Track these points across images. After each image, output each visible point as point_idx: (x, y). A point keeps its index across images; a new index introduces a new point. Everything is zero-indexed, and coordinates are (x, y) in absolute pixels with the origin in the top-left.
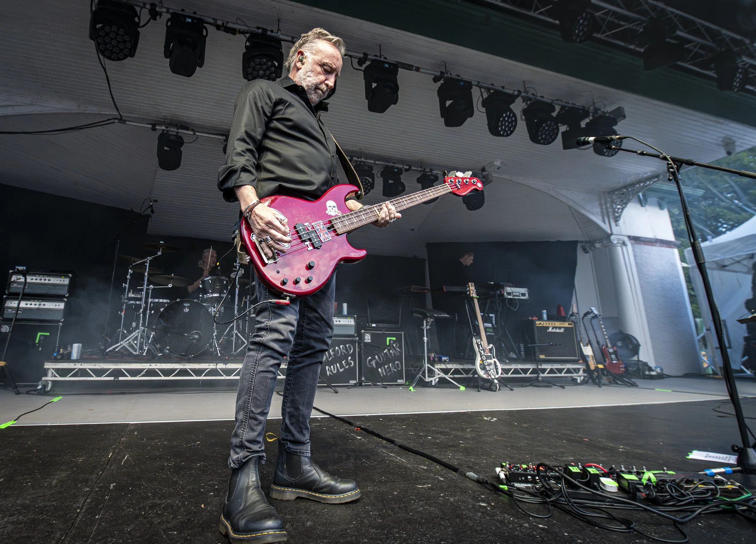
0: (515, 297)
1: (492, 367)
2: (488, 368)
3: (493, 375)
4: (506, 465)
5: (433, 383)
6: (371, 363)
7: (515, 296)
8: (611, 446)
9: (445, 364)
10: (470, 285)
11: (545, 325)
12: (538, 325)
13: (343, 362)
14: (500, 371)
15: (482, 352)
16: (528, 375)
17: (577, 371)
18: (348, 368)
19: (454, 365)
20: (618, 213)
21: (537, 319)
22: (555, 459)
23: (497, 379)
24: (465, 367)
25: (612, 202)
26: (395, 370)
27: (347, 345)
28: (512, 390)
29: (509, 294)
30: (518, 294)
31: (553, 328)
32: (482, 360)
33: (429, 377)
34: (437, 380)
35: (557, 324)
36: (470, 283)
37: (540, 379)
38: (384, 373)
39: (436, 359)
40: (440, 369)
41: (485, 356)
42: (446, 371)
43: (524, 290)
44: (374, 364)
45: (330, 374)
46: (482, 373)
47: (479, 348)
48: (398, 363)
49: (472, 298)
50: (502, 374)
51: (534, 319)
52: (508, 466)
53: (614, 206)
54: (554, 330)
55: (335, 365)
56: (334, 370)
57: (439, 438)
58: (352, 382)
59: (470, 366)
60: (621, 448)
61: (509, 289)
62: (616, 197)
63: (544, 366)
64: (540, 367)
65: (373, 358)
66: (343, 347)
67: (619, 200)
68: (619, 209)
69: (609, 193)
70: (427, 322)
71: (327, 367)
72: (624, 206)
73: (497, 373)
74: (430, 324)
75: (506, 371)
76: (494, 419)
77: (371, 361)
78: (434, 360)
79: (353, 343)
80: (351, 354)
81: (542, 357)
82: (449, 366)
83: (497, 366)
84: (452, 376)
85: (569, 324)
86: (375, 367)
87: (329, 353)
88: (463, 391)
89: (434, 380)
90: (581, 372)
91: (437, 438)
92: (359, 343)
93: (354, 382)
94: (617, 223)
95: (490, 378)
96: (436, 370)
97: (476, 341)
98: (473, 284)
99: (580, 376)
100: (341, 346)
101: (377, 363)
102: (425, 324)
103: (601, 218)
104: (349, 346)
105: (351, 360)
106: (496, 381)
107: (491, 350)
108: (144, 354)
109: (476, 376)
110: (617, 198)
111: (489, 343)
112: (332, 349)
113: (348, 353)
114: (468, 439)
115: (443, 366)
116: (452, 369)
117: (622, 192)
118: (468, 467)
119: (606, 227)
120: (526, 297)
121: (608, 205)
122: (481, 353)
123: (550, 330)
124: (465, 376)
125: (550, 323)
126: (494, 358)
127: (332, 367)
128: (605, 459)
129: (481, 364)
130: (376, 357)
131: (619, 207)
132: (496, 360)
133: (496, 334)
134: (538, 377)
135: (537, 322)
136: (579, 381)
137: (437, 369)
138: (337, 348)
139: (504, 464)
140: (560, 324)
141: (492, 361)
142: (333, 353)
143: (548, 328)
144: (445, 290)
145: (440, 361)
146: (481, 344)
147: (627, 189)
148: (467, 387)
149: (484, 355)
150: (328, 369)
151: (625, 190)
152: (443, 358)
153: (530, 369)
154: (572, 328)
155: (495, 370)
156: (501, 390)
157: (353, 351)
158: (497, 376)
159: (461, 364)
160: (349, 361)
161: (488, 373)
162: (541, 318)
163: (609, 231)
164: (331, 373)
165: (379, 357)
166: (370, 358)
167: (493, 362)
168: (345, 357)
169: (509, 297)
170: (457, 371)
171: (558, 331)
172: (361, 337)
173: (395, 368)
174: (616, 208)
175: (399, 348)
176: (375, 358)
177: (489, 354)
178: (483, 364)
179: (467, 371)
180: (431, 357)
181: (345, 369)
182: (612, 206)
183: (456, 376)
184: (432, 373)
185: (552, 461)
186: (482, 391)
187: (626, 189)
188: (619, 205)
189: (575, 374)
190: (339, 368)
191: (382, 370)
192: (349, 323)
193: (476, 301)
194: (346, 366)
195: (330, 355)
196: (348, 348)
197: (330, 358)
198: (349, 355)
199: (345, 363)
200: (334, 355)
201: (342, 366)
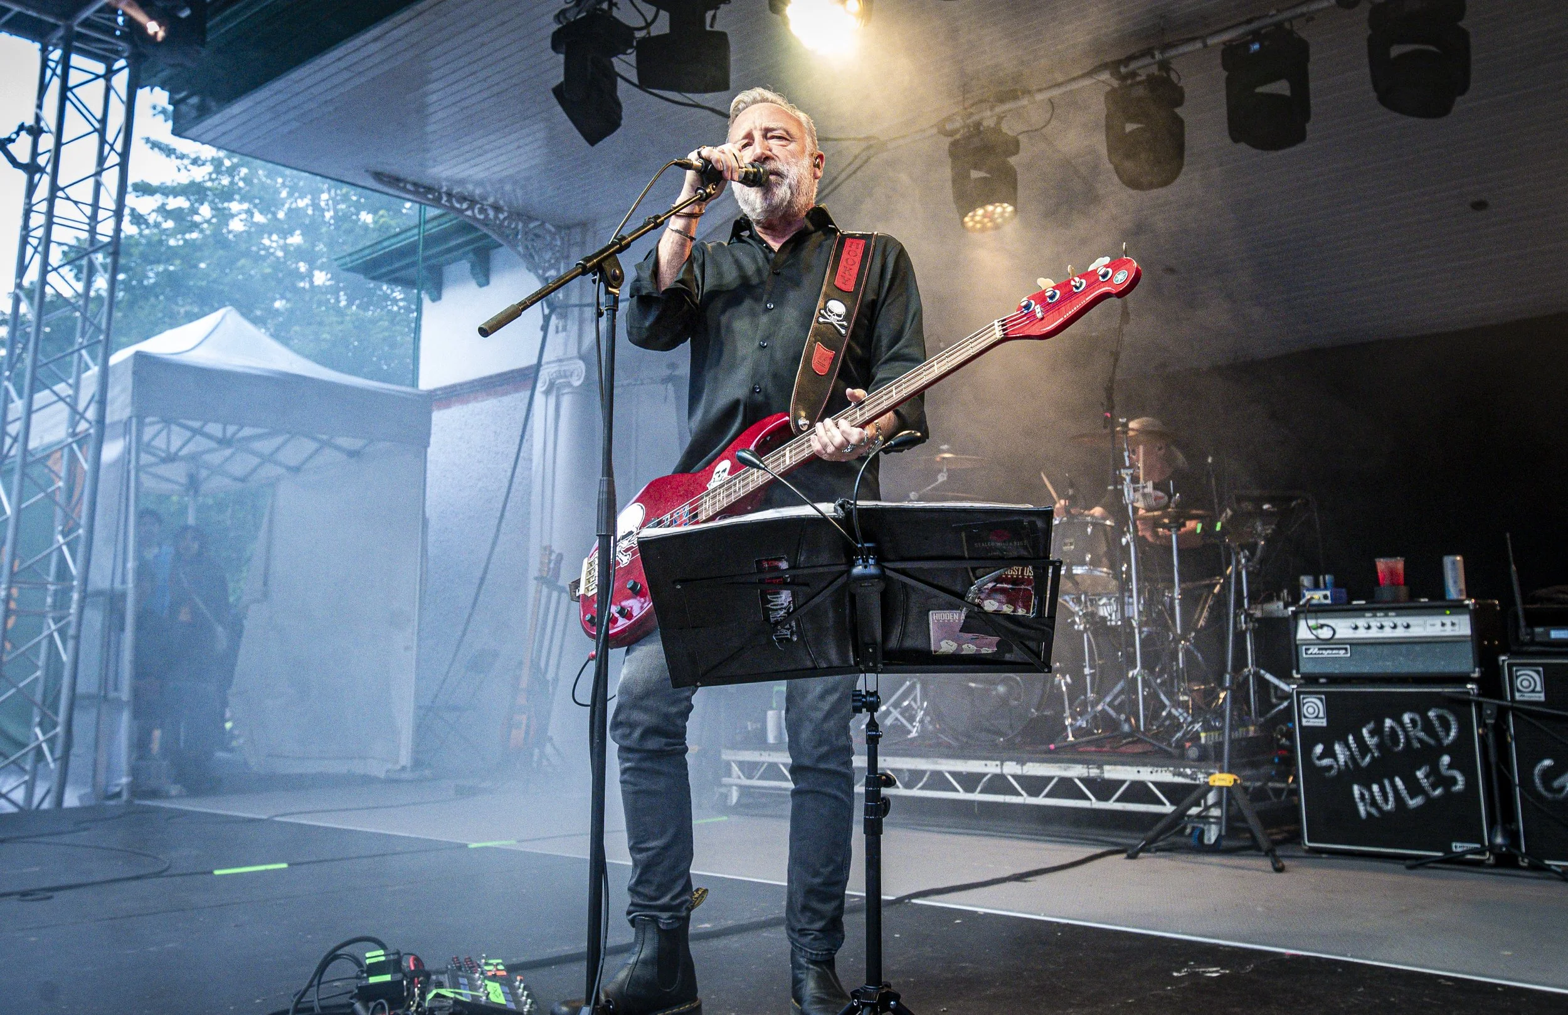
6: (1556, 784)
13: (1420, 774)
18: (1439, 798)
27: (1431, 714)
44: (1566, 789)
45: (1368, 814)
55: (1387, 783)
56: (1386, 800)
58: (1463, 848)
65: (1563, 766)
66: (1413, 721)
71: (1356, 790)
79: (1459, 705)
80: (1448, 746)
87: (1359, 740)
93: (1473, 847)
100: (1406, 718)
104: (1440, 718)
105: (1450, 766)
112: (1371, 725)
113: (1439, 740)
127: (1375, 788)
138: (1388, 722)
142: (1375, 740)
150: (1362, 796)
157: (1460, 730)
160: (1445, 772)
164: (1373, 811)
166: (1547, 762)
168: (1428, 755)
172: (1496, 681)
181: (1429, 800)
190: (1404, 793)
192: (1448, 631)
194: (1434, 789)
195: (1364, 748)
196: (1436, 723)
197: (1363, 757)
198: (1441, 750)
199: (1427, 777)
200: (1379, 746)
201: (1414, 788)
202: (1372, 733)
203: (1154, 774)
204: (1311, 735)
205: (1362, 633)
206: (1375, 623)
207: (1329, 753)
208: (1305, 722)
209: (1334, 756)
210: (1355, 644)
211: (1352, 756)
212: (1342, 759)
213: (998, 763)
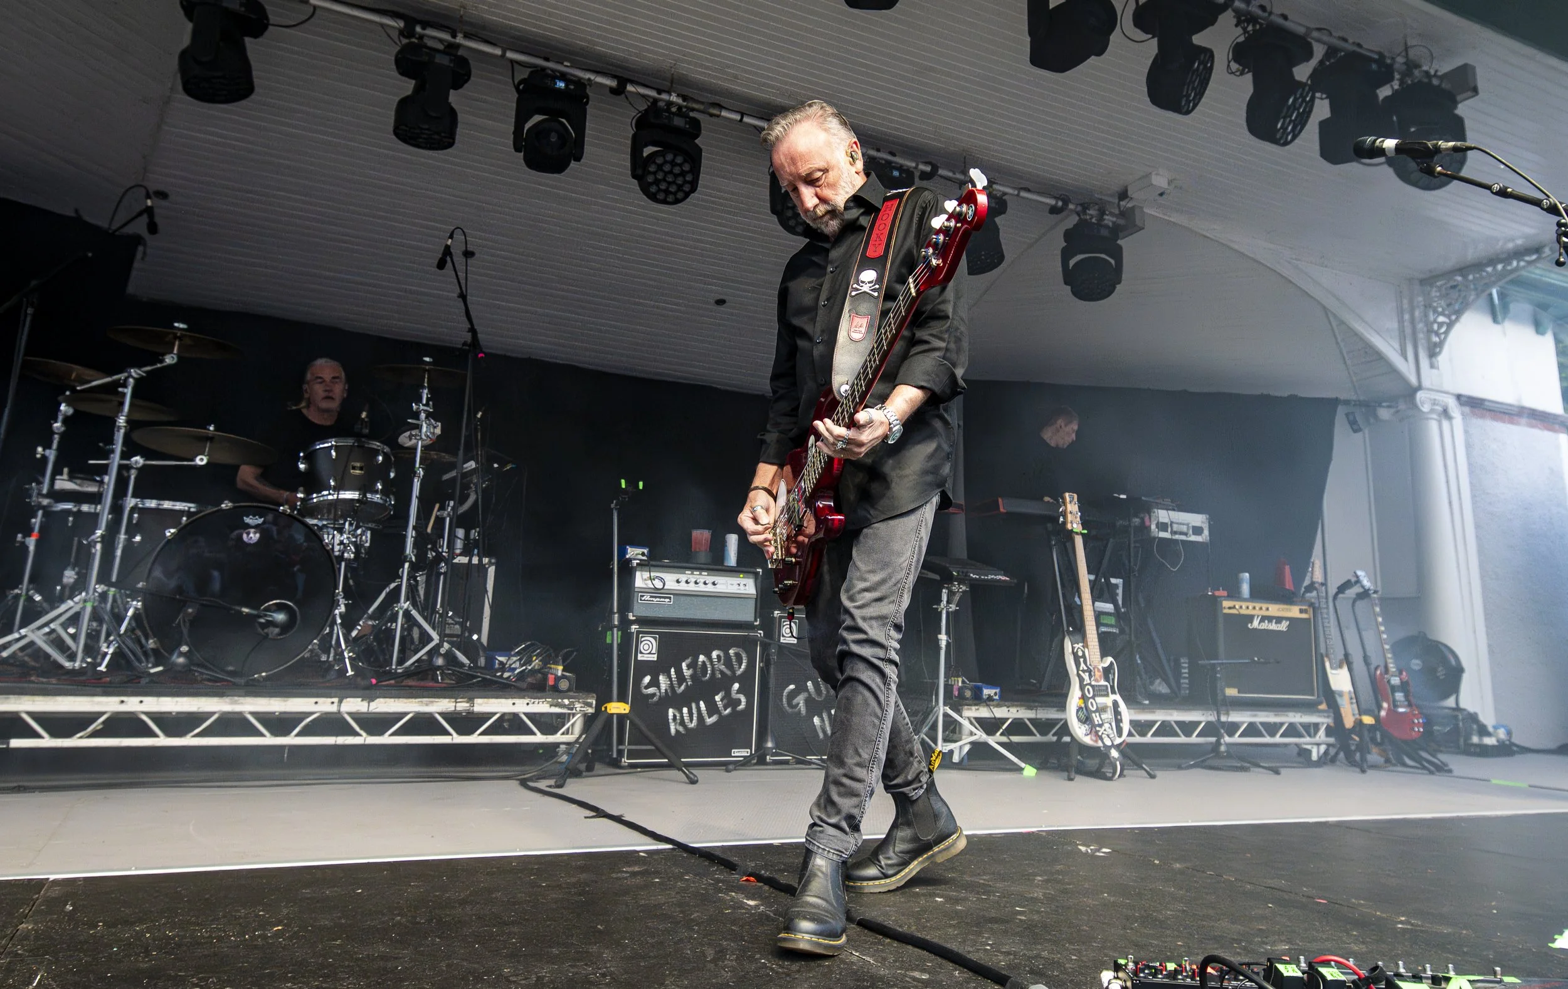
0: (1177, 537)
1: (1109, 716)
2: (1096, 719)
3: (1109, 737)
4: (1126, 965)
5: (956, 758)
6: (795, 701)
7: (1175, 533)
8: (1379, 918)
9: (988, 706)
10: (1068, 499)
11: (1244, 612)
12: (1226, 611)
13: (718, 698)
14: (1126, 727)
15: (1086, 676)
16: (1194, 739)
17: (1311, 729)
18: (729, 715)
19: (1013, 710)
20: (1437, 334)
21: (1225, 593)
22: (1245, 948)
23: (1117, 747)
24: (1039, 716)
25: (1428, 306)
27: (731, 651)
28: (1152, 777)
29: (1163, 527)
30: (1184, 529)
31: (1263, 619)
32: (1083, 697)
33: (945, 740)
34: (967, 748)
35: (1274, 609)
36: (1067, 495)
37: (1223, 748)
39: (968, 694)
40: (976, 719)
41: (1093, 686)
42: (990, 726)
43: (1197, 519)
44: (802, 703)
45: (678, 730)
46: (1080, 731)
47: (1078, 665)
49: (1070, 534)
50: (1130, 734)
51: (1217, 593)
52: (1131, 966)
53: (1432, 317)
54: (1265, 626)
55: (694, 705)
56: (691, 720)
57: (965, 899)
58: (739, 753)
59: (1052, 714)
60: (1401, 922)
61: (1163, 515)
62: (1438, 294)
63: (1235, 717)
64: (1223, 719)
65: (801, 687)
66: (718, 656)
67: (1443, 303)
68: (1441, 325)
69: (1423, 282)
70: (951, 594)
71: (671, 712)
72: (1453, 317)
73: (1120, 732)
74: (957, 598)
75: (1140, 727)
76: (1104, 850)
77: (793, 695)
78: (961, 696)
79: (747, 644)
80: (739, 676)
81: (1232, 692)
82: (1000, 712)
83: (1120, 714)
84: (1004, 739)
85: (1301, 611)
86: (803, 710)
87: (679, 672)
88: (1029, 779)
89: (959, 749)
90: (1322, 732)
91: (957, 901)
92: (765, 647)
93: (745, 752)
94: (1434, 359)
95: (1100, 744)
96: (965, 723)
97: (1073, 648)
98: (1075, 496)
99: (1318, 745)
100: (714, 654)
101: (809, 701)
102: (945, 598)
103: (1397, 346)
104: (736, 653)
105: (739, 692)
106: (1114, 753)
107: (1107, 671)
108: (102, 668)
109: (1067, 739)
110: (1441, 297)
111: (1104, 654)
112: (689, 661)
113: (733, 672)
114: (1034, 900)
115: (984, 712)
116: (1007, 719)
117: (1452, 283)
118: (1032, 972)
119: (1406, 369)
120: (1204, 537)
121: (1417, 313)
122: (1081, 680)
123: (1256, 624)
124: (1038, 738)
125: (1258, 606)
126: (1113, 692)
127: (685, 710)
128: (1363, 948)
129: (1080, 709)
130: (809, 684)
131: (1441, 319)
132: (1118, 697)
133: (1122, 631)
134: (1218, 743)
135: (1226, 604)
136: (1314, 756)
137: (969, 718)
138: (701, 657)
139: (1122, 962)
140: (1278, 610)
141: (1108, 701)
142: (690, 671)
143: (1251, 618)
144: (1002, 510)
145: (977, 699)
146: (1084, 656)
147: (1465, 277)
148: (1042, 766)
149: (1090, 684)
150: (675, 716)
151: (1459, 278)
152: (987, 692)
153: (1200, 723)
154: (1308, 620)
155: (1114, 724)
156: (1125, 776)
157: (747, 666)
158: (1118, 741)
159: (1030, 708)
160: (734, 695)
161: (1097, 732)
162: (1234, 594)
163: (1413, 380)
164: (681, 728)
165: (816, 685)
166: (792, 687)
167: (1110, 704)
168: (723, 684)
169: (1163, 535)
170: (1018, 727)
171: (1273, 626)
172: (770, 627)
174: (1435, 321)
176: (806, 690)
177: (1103, 683)
178: (1086, 707)
179: (1044, 726)
180: (955, 687)
181: (722, 718)
182: (1426, 316)
183: (1015, 739)
184: (954, 731)
185: (1239, 954)
186: (1079, 779)
187: (1462, 276)
188: (1442, 314)
189: (1308, 739)
190: (705, 713)
191: (822, 719)
192: (741, 590)
193: (1079, 542)
194: (725, 710)
195: (681, 678)
196: (734, 659)
197: (680, 685)
198: (734, 679)
199: (722, 700)
200: (692, 677)
201: (712, 709)
202: (689, 666)
203: (530, 705)
204: (645, 668)
205: (683, 586)
206: (692, 579)
207: (655, 683)
208: (640, 657)
209: (658, 686)
210: (678, 595)
211: (672, 686)
212: (663, 687)
213: (336, 700)
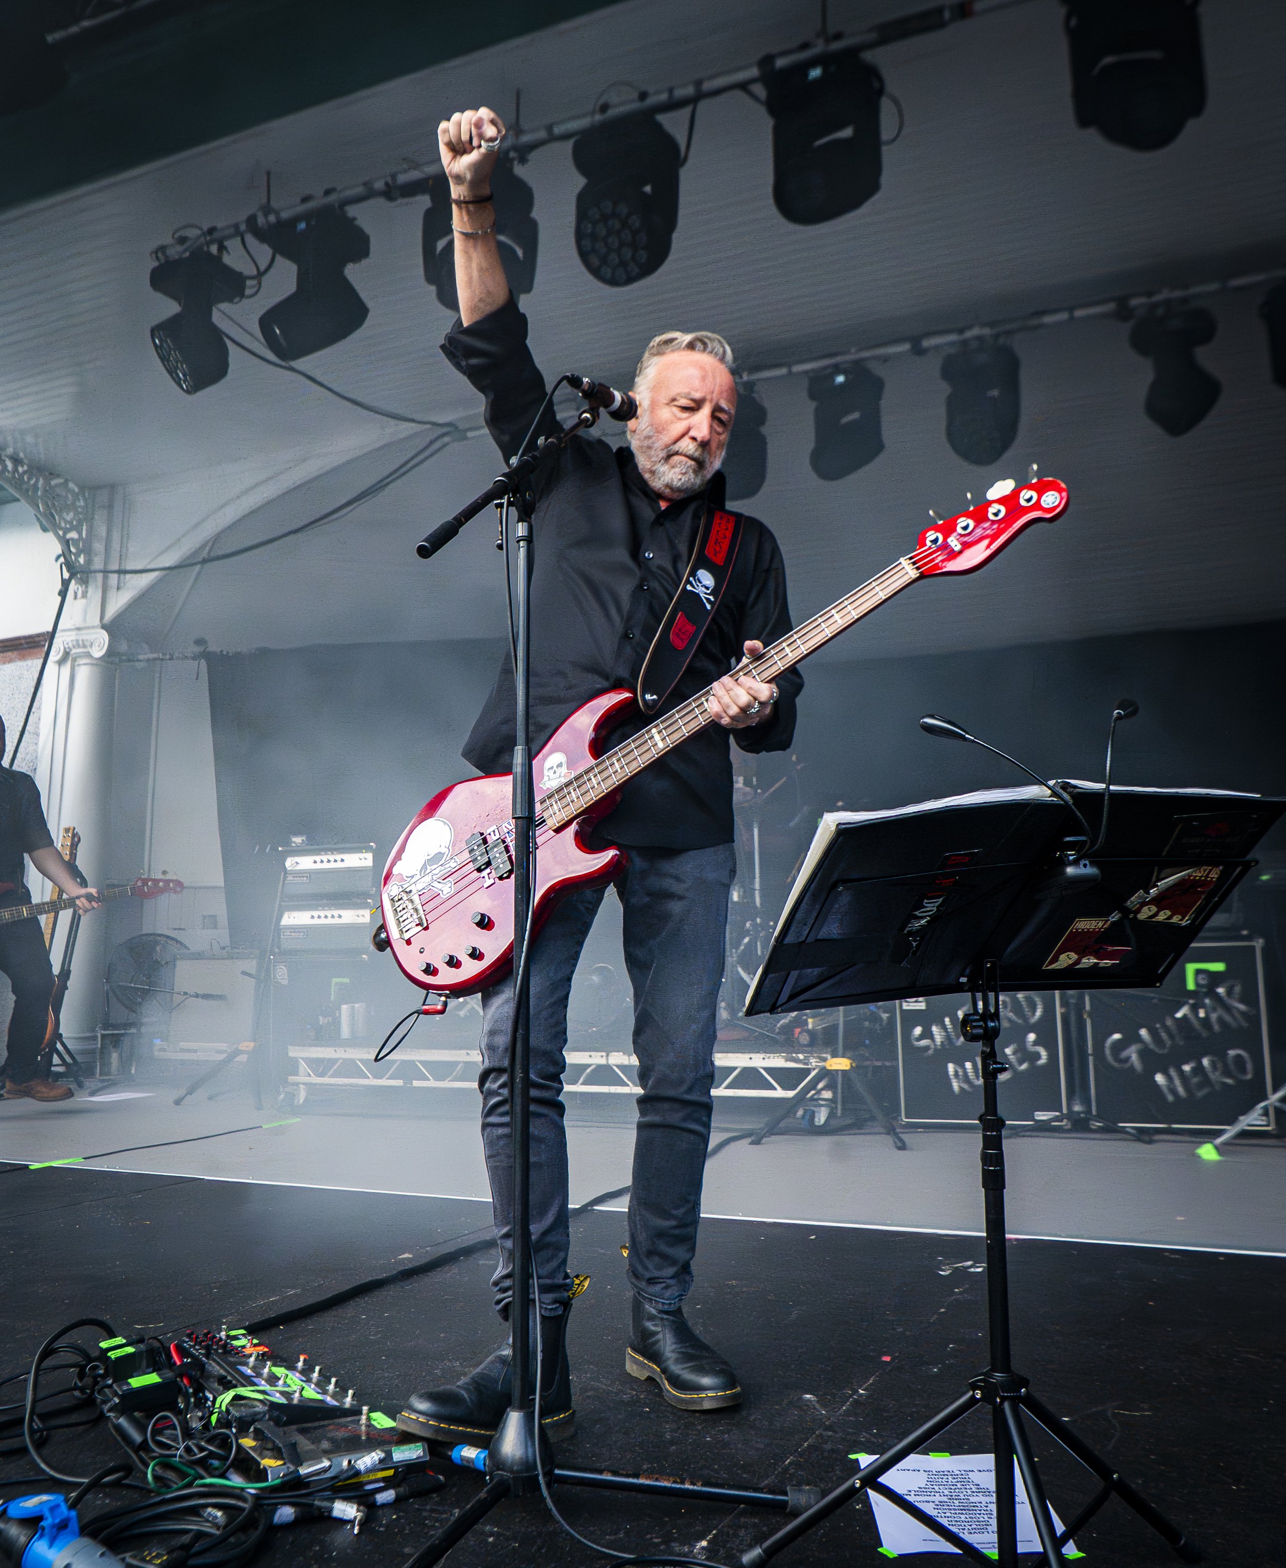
6: (1124, 1054)
13: (1008, 1051)
18: (1023, 1072)
26: (1229, 1081)
27: (1020, 996)
38: (1181, 1090)
44: (1134, 1057)
45: (962, 1090)
48: (1238, 1056)
56: (978, 1078)
58: (1044, 1116)
65: (1131, 1038)
71: (951, 1067)
77: (1118, 1047)
80: (1034, 1024)
86: (1138, 1067)
93: (1052, 1116)
101: (1145, 1053)
104: (1028, 999)
105: (1036, 1043)
113: (1026, 1019)
127: (968, 1065)
130: (1143, 1032)
150: (956, 1073)
157: (1044, 1010)
160: (1030, 1048)
164: (966, 1086)
165: (1153, 1032)
166: (1117, 1036)
168: (1015, 1034)
173: (1227, 1073)
175: (1241, 1001)
176: (1139, 1039)
181: (1017, 1074)
191: (1169, 1078)
194: (1021, 1064)
195: (958, 1028)
196: (1024, 1004)
197: (958, 1036)
198: (1028, 1028)
199: (1014, 1053)
203: (766, 1060)
204: (911, 1019)
207: (927, 1034)
208: (905, 1007)
209: (931, 1037)
211: (948, 1037)
212: (938, 1039)
213: (604, 1054)
